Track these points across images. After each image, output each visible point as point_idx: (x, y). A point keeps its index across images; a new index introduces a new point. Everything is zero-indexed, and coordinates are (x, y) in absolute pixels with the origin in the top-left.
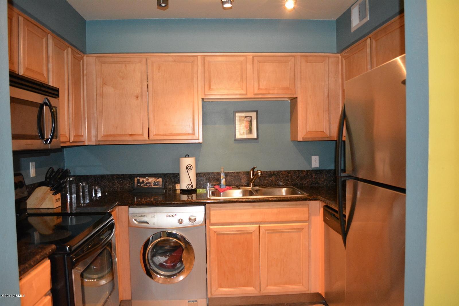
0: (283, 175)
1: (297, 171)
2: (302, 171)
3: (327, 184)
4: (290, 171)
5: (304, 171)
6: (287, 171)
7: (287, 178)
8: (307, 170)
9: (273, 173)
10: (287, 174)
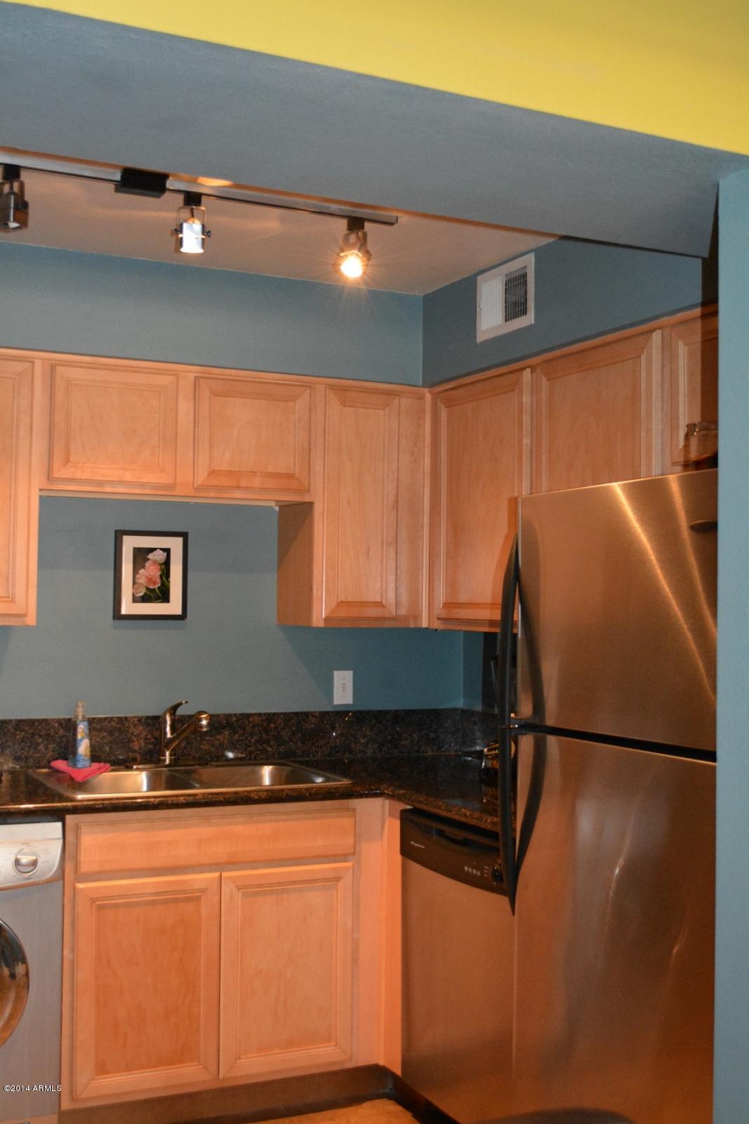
0: (254, 727)
1: (293, 713)
2: (306, 714)
3: (374, 752)
4: (274, 714)
5: (313, 714)
6: (265, 714)
7: (264, 736)
8: (320, 713)
9: (227, 720)
10: (265, 724)
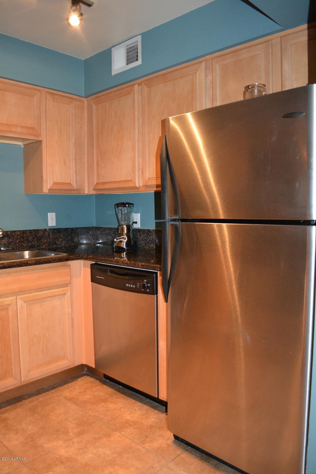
0: (17, 236)
1: (33, 230)
2: (38, 230)
3: (65, 244)
4: (26, 230)
5: (41, 230)
6: (22, 231)
7: (22, 240)
8: (43, 229)
9: (6, 233)
10: (22, 235)
